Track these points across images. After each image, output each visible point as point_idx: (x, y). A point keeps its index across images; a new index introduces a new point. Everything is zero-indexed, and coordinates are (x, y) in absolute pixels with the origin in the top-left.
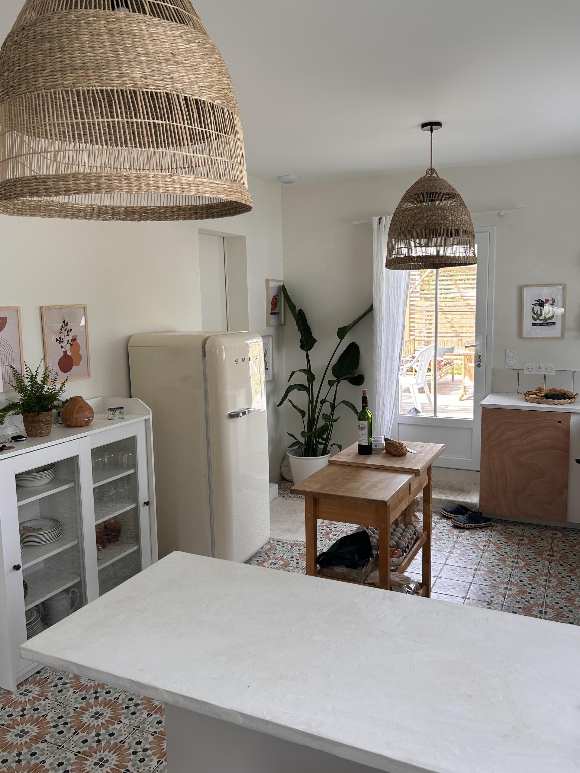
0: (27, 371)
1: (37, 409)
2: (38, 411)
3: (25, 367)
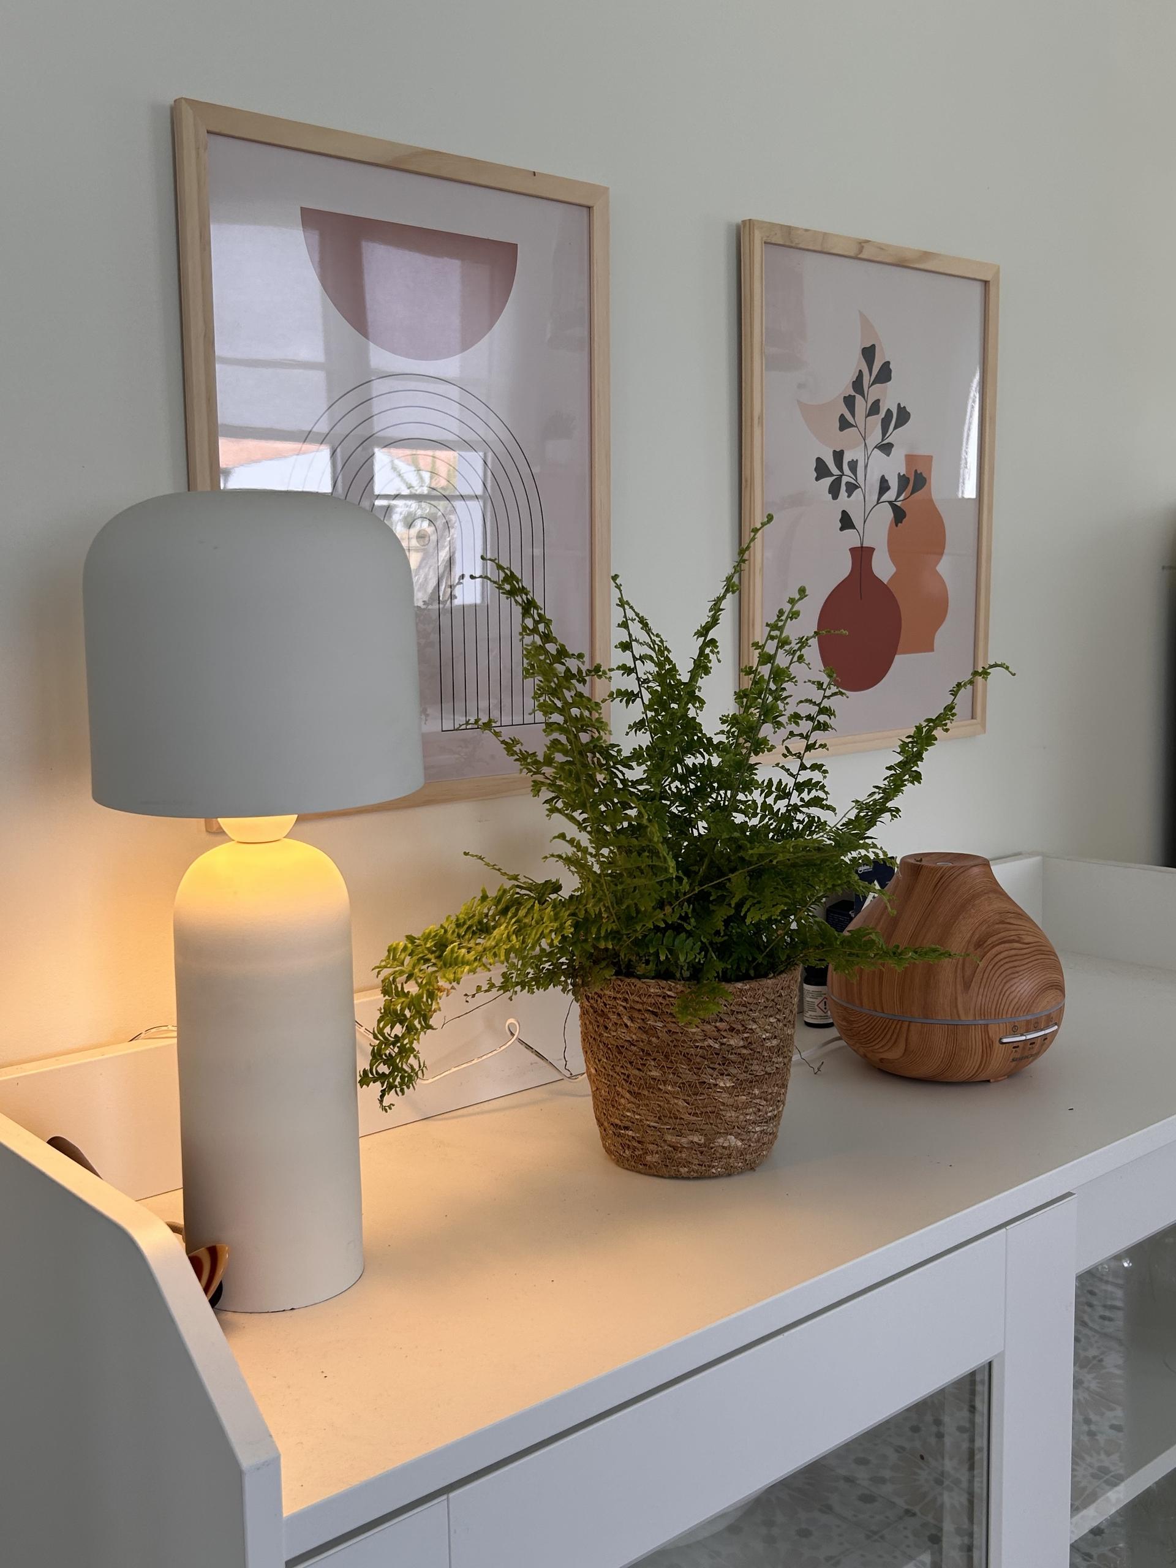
0: (626, 646)
1: (687, 953)
2: (696, 973)
3: (617, 615)
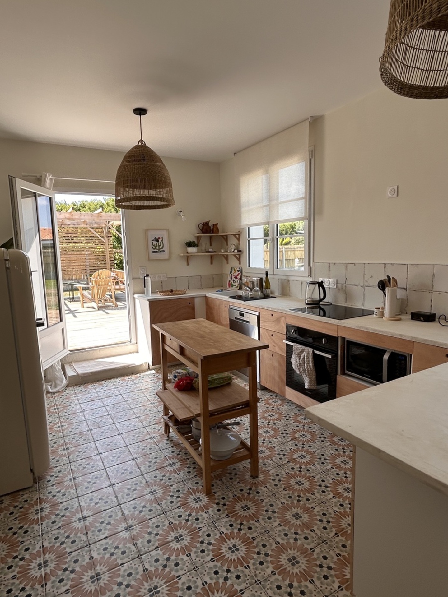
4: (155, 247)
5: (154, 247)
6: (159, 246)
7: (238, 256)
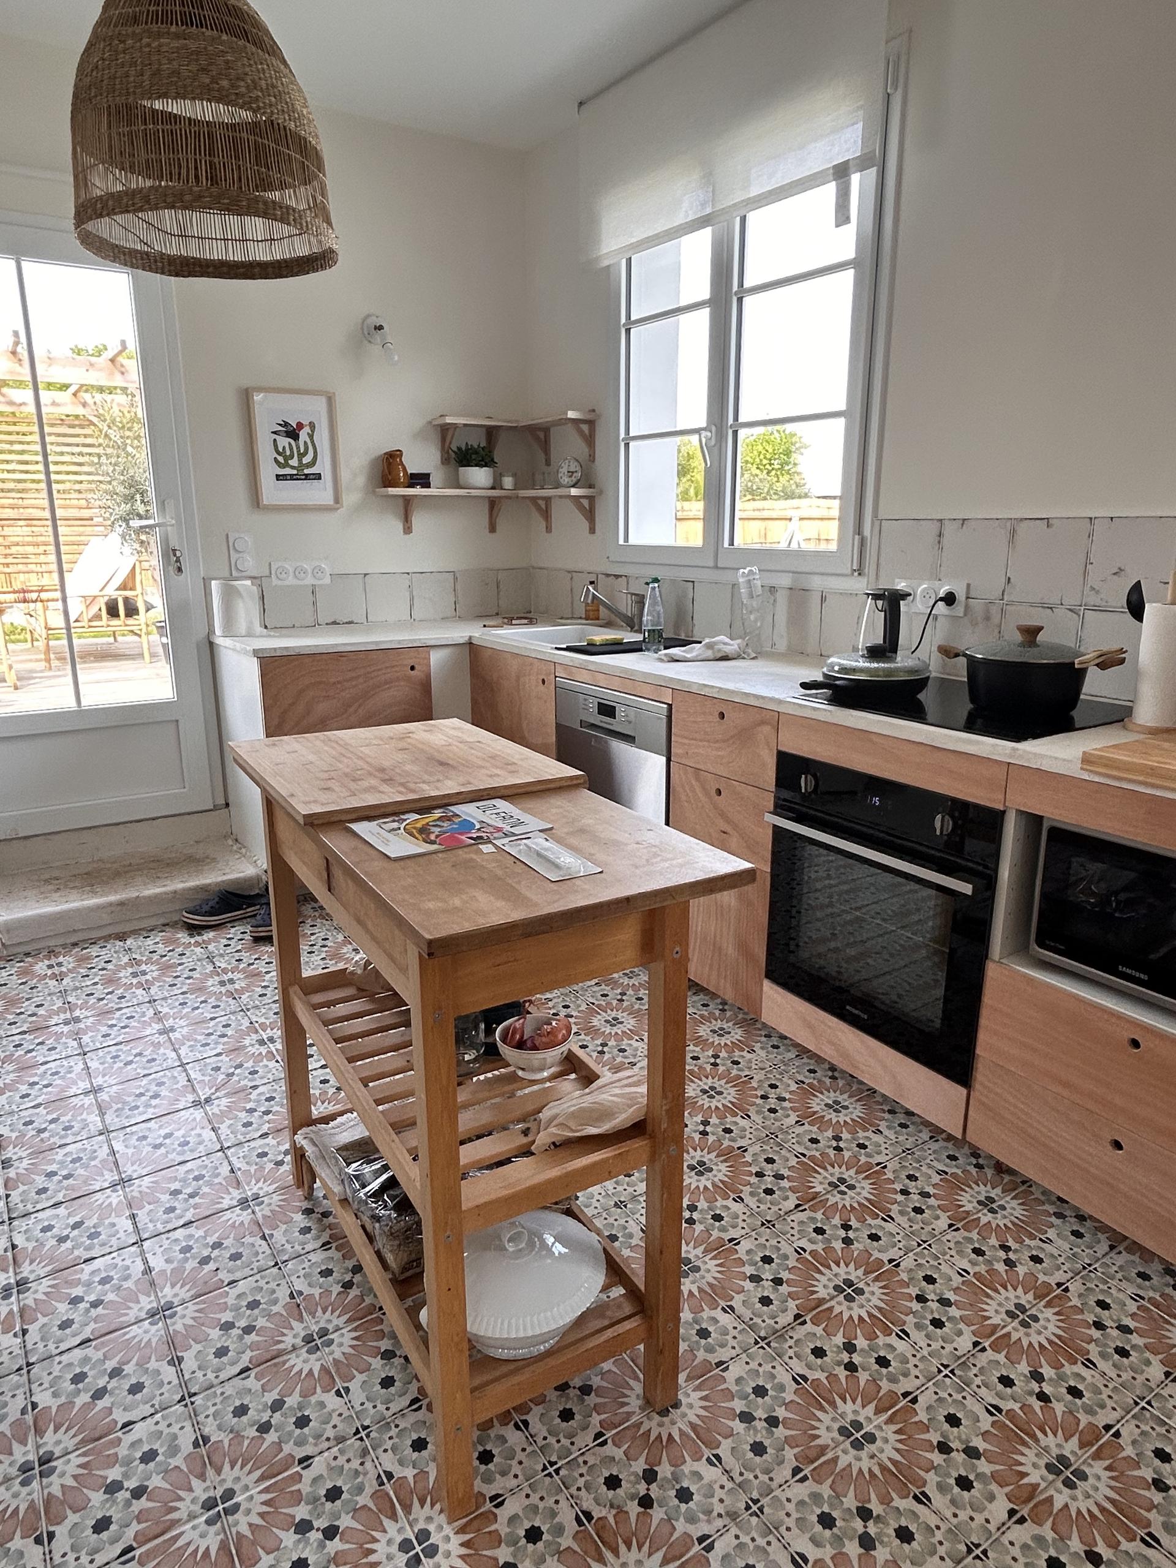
4: (286, 459)
5: (281, 459)
6: (301, 456)
7: (585, 503)
